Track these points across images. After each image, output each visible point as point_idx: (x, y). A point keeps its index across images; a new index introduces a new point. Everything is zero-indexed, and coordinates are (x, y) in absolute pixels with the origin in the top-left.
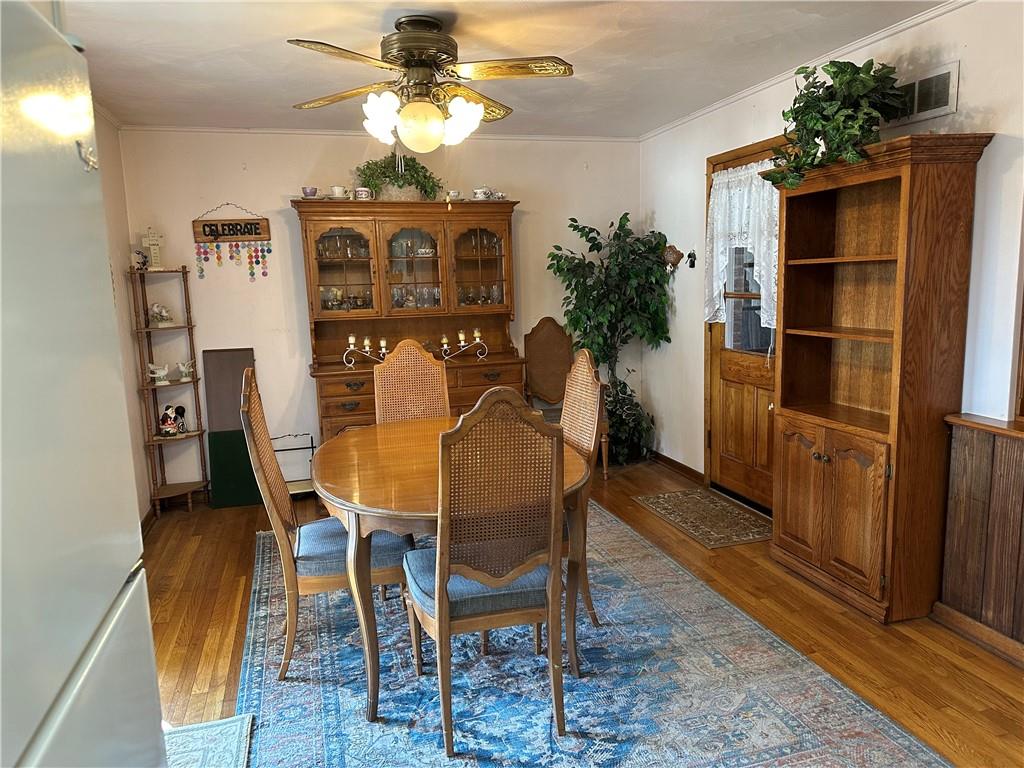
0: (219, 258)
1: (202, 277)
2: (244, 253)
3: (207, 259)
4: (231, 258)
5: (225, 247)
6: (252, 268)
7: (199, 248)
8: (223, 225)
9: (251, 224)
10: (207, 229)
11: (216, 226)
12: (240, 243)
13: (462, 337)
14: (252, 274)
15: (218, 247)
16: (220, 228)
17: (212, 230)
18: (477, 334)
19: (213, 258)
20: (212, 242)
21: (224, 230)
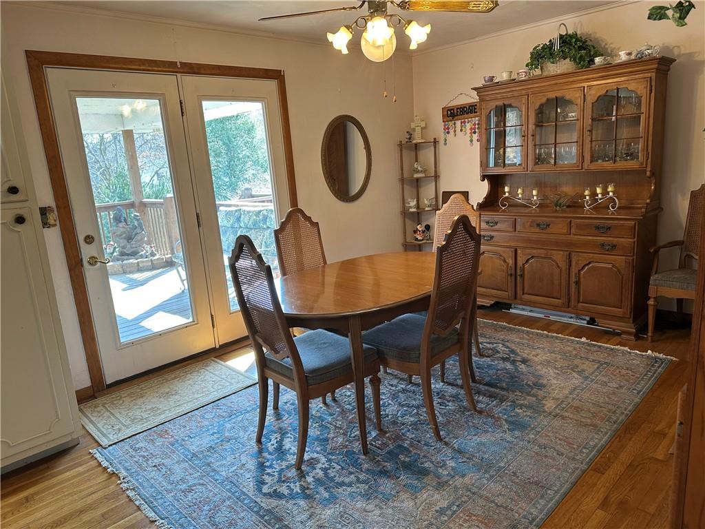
0: (455, 131)
1: (445, 144)
2: (468, 126)
3: (448, 133)
4: (461, 130)
5: (458, 123)
6: (471, 137)
7: (445, 126)
8: (457, 109)
9: (472, 106)
10: (449, 112)
11: (453, 110)
12: (466, 120)
13: (599, 190)
14: (471, 141)
15: (455, 124)
16: (455, 111)
17: (451, 113)
18: (610, 189)
19: (452, 131)
20: (451, 121)
21: (457, 112)
